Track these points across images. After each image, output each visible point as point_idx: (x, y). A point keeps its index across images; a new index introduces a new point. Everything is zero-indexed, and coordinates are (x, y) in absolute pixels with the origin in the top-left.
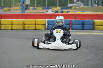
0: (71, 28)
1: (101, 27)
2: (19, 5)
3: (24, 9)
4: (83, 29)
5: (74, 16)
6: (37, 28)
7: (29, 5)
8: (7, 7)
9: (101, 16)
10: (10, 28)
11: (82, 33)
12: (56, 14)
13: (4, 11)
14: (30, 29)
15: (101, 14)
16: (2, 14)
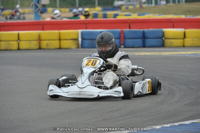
0: (122, 45)
2: (31, 5)
3: (39, 12)
4: (144, 46)
5: (128, 23)
6: (63, 46)
7: (47, 5)
8: (9, 9)
9: (176, 22)
10: (16, 47)
11: (143, 54)
12: (96, 19)
13: (4, 16)
14: (52, 48)
15: (175, 19)
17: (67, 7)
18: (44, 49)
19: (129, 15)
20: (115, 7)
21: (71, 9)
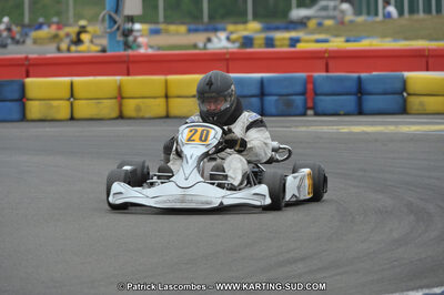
0: (311, 108)
1: (432, 103)
3: (119, 33)
4: (361, 112)
5: (323, 58)
6: (174, 111)
7: (138, 16)
9: (432, 56)
10: (64, 113)
11: (357, 129)
12: (249, 50)
13: (35, 42)
14: (147, 115)
15: (429, 50)
16: (31, 56)
17: (183, 23)
18: (130, 118)
19: (326, 41)
20: (292, 22)
21: (192, 27)
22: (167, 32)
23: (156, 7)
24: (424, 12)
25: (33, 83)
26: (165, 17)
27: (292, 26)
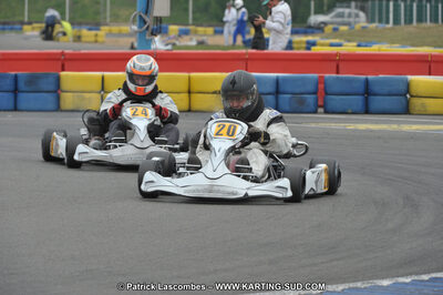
0: (321, 107)
1: (432, 104)
2: (131, 18)
3: (148, 32)
4: (367, 111)
5: (334, 60)
6: (196, 106)
9: (435, 62)
11: (362, 127)
15: (432, 56)
16: (67, 51)
17: (210, 26)
19: (340, 45)
20: (310, 27)
21: (218, 29)
22: (196, 33)
23: (187, 10)
24: (431, 21)
25: (68, 76)
26: (194, 19)
27: (310, 30)
